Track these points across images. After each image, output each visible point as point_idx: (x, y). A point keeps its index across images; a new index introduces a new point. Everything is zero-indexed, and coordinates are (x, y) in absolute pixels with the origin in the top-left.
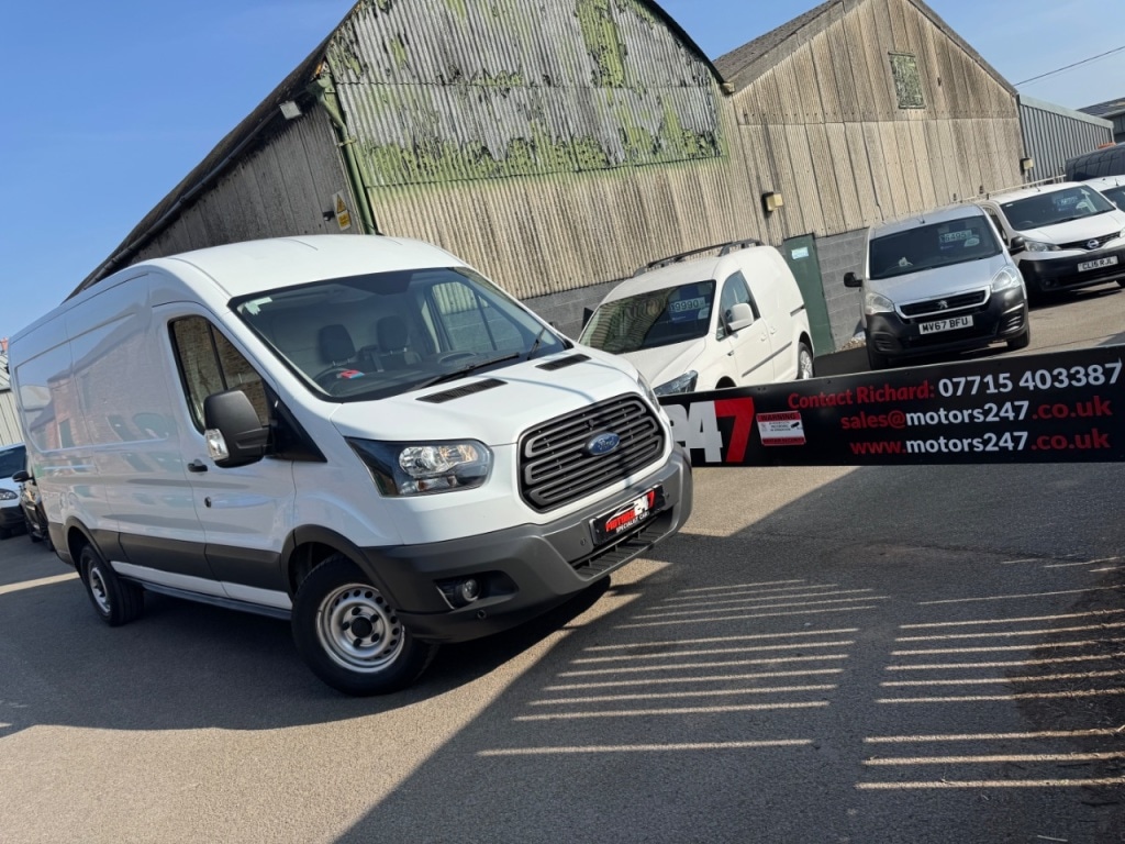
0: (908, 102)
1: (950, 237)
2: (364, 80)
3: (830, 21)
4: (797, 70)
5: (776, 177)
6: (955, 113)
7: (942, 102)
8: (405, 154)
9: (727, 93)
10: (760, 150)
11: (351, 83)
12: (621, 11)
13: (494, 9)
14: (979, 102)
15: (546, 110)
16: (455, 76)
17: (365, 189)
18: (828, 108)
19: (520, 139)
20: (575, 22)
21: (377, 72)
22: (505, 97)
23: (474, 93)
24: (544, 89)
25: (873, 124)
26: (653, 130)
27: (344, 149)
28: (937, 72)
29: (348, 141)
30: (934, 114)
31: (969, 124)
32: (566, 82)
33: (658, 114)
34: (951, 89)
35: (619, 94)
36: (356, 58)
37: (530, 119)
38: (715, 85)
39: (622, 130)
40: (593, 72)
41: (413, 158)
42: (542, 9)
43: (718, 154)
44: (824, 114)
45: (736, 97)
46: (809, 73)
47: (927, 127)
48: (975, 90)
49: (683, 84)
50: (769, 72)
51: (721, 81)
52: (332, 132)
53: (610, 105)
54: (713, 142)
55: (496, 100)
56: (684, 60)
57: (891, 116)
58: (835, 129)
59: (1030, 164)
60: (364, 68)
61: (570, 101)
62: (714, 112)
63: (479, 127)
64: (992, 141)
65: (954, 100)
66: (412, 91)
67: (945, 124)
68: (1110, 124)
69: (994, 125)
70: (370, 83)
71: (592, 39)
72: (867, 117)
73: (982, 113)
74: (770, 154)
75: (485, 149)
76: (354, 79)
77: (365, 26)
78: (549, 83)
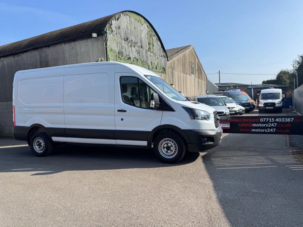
0: (192, 73)
1: (213, 101)
2: (112, 34)
3: (183, 52)
4: (178, 60)
5: (173, 81)
6: (198, 78)
7: (197, 75)
8: (117, 54)
9: (168, 61)
10: (171, 75)
11: (110, 34)
12: (154, 36)
13: (135, 28)
14: (202, 76)
15: (140, 53)
16: (127, 39)
17: (109, 59)
18: (181, 70)
19: (136, 58)
20: (147, 36)
21: (114, 33)
22: (134, 47)
23: (130, 44)
24: (140, 48)
25: (187, 75)
26: (156, 64)
27: (106, 48)
28: (197, 68)
29: (108, 46)
30: (195, 76)
31: (200, 80)
32: (144, 48)
33: (157, 61)
34: (198, 72)
35: (152, 54)
36: (111, 28)
37: (138, 54)
38: (166, 59)
39: (151, 62)
40: (148, 48)
41: (118, 55)
42: (142, 31)
43: (165, 73)
44: (181, 71)
45: (169, 62)
46: (180, 61)
47: (194, 79)
48: (201, 74)
49: (162, 56)
50: (174, 59)
51: (167, 58)
52: (105, 43)
53: (150, 56)
54: (165, 70)
55: (133, 47)
56: (162, 51)
57: (190, 75)
58: (182, 74)
59: (208, 92)
60: (112, 31)
61: (144, 53)
62: (166, 64)
63: (129, 52)
64: (203, 85)
65: (198, 74)
66: (119, 40)
67: (197, 79)
68: (218, 88)
69: (203, 81)
70: (113, 35)
71: (149, 41)
72: (186, 74)
73: (202, 79)
74: (172, 76)
75: (130, 57)
76: (110, 33)
77: (114, 22)
78: (141, 47)
